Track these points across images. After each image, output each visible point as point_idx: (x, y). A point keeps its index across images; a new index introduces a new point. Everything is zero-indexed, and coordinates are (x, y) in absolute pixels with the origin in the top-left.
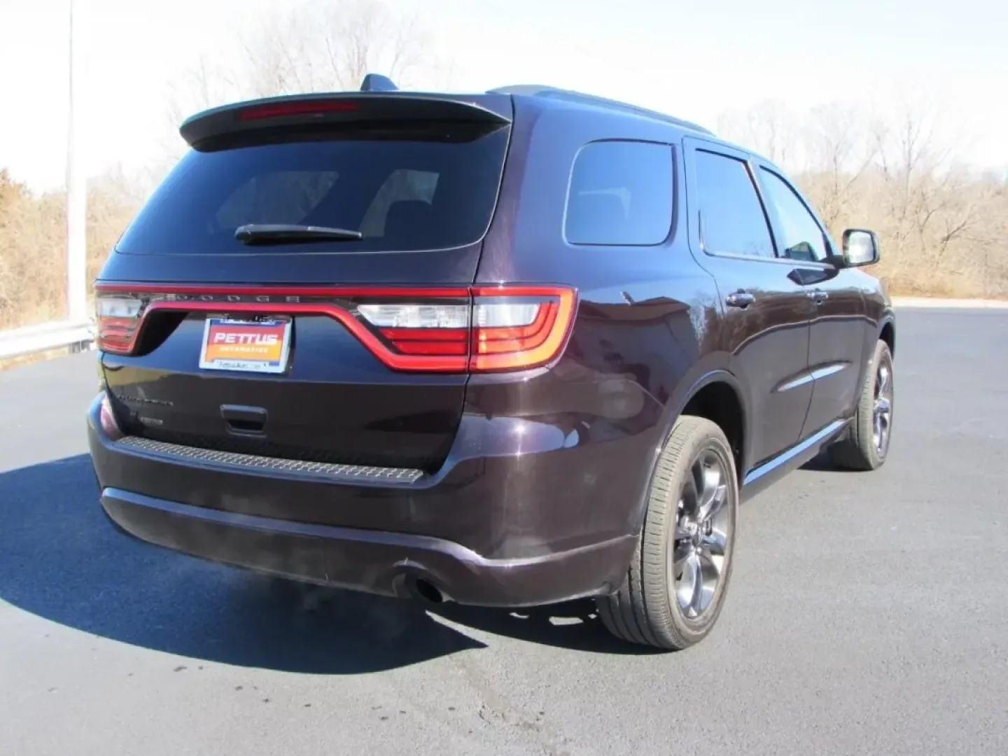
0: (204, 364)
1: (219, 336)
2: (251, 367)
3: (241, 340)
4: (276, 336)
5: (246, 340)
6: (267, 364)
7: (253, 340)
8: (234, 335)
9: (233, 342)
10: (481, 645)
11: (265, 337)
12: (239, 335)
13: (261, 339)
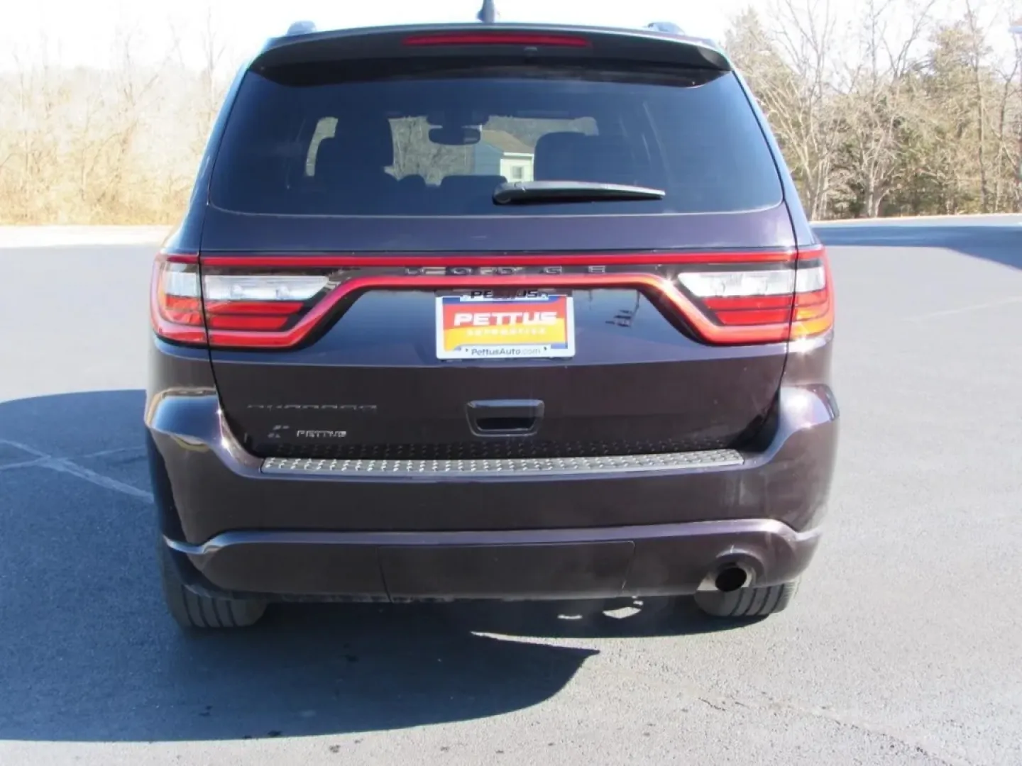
0: (443, 352)
1: (459, 318)
2: (526, 352)
3: (499, 321)
4: (554, 313)
5: (506, 321)
6: (548, 347)
7: (519, 320)
8: (488, 315)
9: (487, 323)
10: (595, 652)
11: (537, 315)
12: (495, 315)
13: (531, 318)
